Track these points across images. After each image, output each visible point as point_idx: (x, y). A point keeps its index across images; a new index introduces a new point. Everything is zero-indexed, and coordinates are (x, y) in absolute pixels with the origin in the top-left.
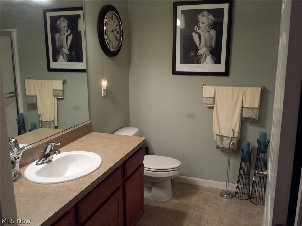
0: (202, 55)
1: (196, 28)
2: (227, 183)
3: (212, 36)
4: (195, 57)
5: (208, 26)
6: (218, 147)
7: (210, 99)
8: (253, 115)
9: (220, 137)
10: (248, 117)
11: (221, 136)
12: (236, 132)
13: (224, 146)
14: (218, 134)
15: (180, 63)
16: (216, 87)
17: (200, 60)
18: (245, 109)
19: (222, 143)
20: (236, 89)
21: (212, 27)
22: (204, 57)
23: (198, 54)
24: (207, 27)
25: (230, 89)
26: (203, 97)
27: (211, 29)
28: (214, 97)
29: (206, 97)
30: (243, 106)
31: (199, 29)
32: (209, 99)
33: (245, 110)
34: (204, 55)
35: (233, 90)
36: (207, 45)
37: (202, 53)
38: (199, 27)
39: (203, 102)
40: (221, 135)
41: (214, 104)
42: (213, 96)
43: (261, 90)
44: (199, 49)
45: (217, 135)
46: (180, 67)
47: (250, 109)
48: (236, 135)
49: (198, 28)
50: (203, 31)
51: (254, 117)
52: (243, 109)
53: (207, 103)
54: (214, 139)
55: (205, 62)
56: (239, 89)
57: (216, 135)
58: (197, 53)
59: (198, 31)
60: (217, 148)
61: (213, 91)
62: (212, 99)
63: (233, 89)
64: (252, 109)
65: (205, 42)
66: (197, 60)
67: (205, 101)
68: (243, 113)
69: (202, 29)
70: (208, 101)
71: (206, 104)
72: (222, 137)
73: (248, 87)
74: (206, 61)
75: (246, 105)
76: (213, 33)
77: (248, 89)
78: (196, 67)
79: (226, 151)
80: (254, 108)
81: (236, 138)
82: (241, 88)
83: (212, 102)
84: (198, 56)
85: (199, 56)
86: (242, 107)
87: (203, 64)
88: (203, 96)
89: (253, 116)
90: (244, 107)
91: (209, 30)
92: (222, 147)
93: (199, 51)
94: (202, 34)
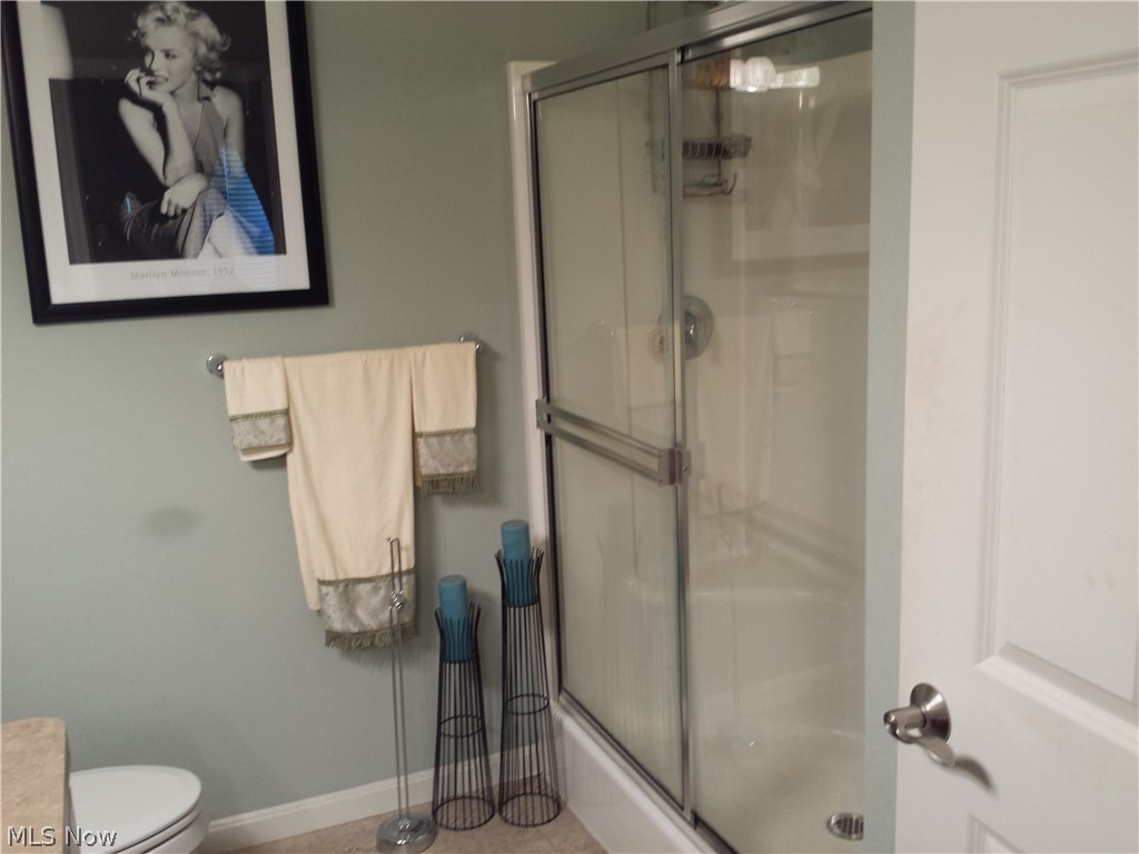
0: (184, 211)
1: (138, 80)
2: (402, 778)
3: (225, 118)
4: (151, 224)
5: (199, 74)
6: (334, 638)
7: (272, 423)
8: (462, 460)
9: (341, 588)
10: (442, 471)
11: (344, 581)
12: (407, 549)
13: (362, 624)
14: (330, 577)
15: (73, 261)
16: (289, 361)
17: (181, 238)
18: (426, 442)
19: (351, 614)
20: (380, 359)
21: (218, 75)
22: (197, 224)
23: (164, 210)
24: (193, 77)
25: (353, 361)
26: (234, 419)
27: (212, 85)
28: (286, 412)
29: (246, 417)
30: (417, 430)
31: (151, 84)
32: (264, 424)
33: (429, 446)
34: (198, 211)
35: (366, 369)
36: (205, 165)
37: (186, 202)
38: (149, 72)
39: (236, 442)
40: (341, 577)
41: (290, 444)
42: (280, 405)
43: (478, 352)
44: (168, 183)
45: (322, 583)
46: (73, 282)
47: (448, 439)
48: (407, 561)
49: (148, 79)
50: (172, 93)
51: (465, 469)
52: (421, 441)
53: (255, 442)
54: (305, 604)
55: (207, 247)
56: (392, 359)
57: (316, 582)
58: (159, 206)
59: (147, 94)
60: (328, 643)
61: (278, 381)
62: (280, 421)
63: (366, 363)
64: (457, 437)
65: (194, 148)
66: (164, 241)
67: (243, 435)
68: (422, 461)
69: (169, 86)
70: (262, 433)
71: (249, 450)
72: (347, 586)
73: (423, 348)
74: (213, 240)
75: (428, 424)
76: (226, 105)
77: (427, 354)
78: (164, 274)
79: (372, 644)
80: (463, 432)
81: (408, 572)
82: (396, 352)
83: (282, 437)
84: (166, 218)
85: (175, 217)
86: (415, 436)
87: (196, 256)
88: (233, 410)
89: (462, 465)
90: (421, 435)
91: (205, 91)
92: (356, 630)
93: (167, 195)
94: (170, 109)
